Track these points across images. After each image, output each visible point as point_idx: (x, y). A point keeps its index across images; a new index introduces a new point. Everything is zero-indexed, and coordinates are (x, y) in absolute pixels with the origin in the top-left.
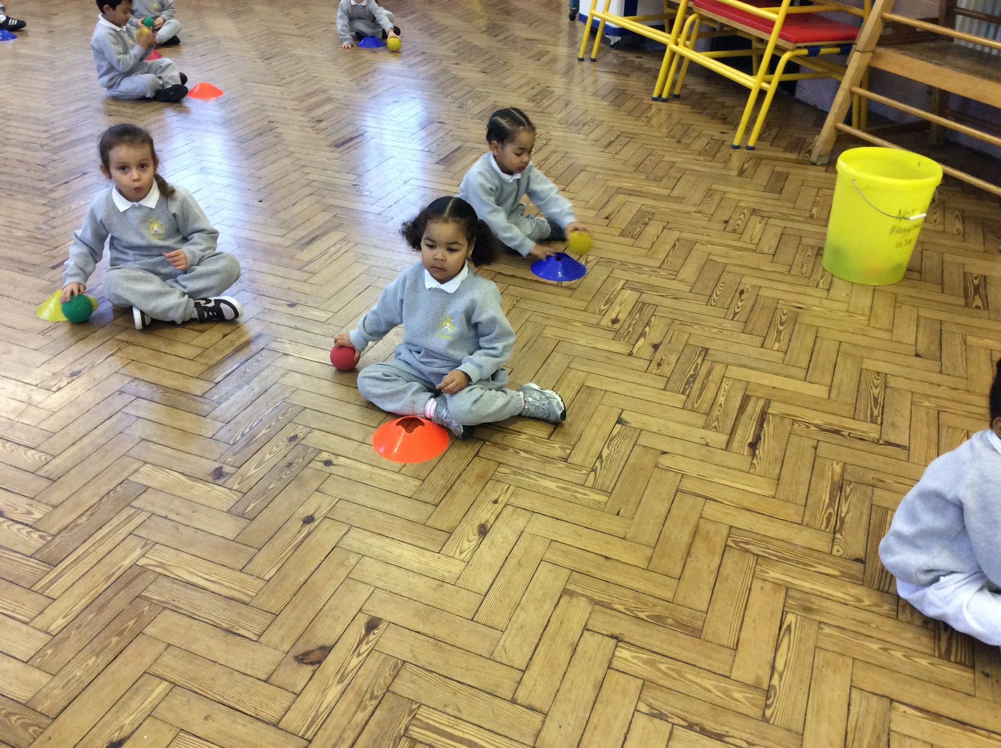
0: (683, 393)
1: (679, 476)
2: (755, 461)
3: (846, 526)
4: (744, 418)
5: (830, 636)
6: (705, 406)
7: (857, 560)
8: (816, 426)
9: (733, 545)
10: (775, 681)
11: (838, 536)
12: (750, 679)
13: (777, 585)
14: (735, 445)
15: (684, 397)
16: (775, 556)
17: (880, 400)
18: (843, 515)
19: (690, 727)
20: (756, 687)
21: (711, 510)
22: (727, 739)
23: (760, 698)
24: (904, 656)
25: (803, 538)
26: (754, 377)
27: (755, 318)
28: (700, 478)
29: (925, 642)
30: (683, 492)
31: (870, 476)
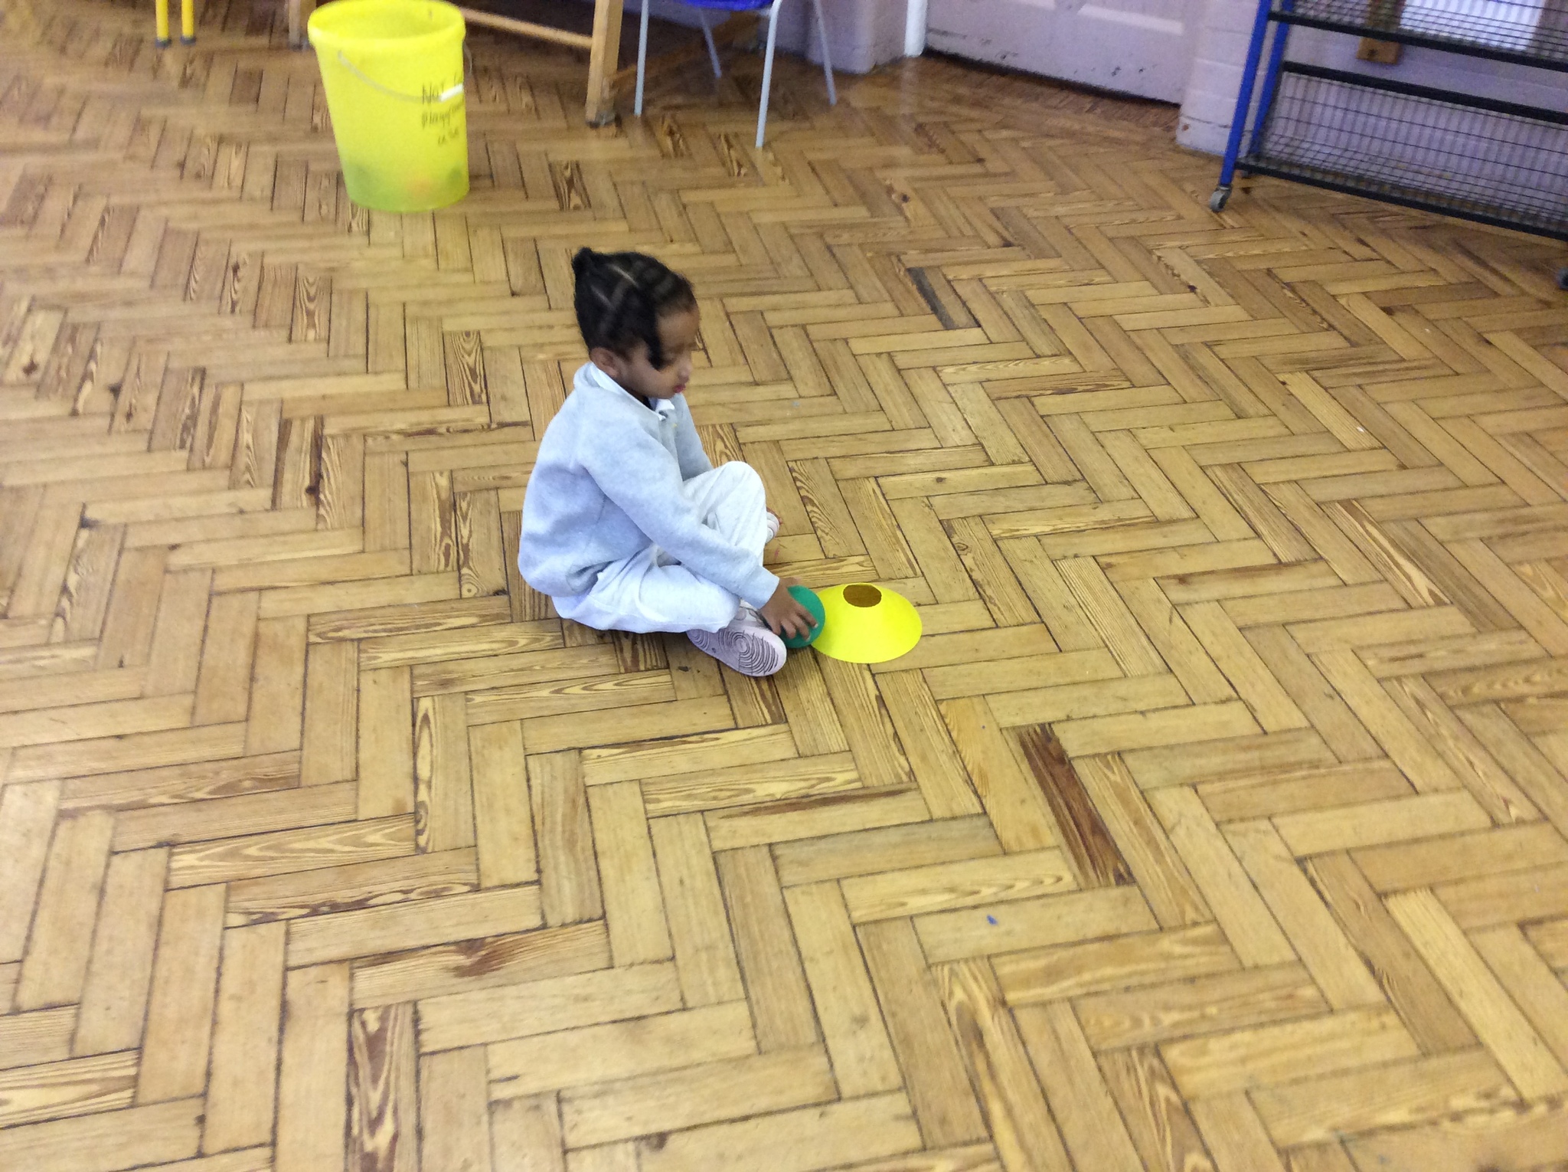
0: (182, 446)
1: (209, 573)
2: (322, 511)
3: (473, 554)
4: (290, 455)
5: (483, 704)
6: (224, 456)
7: (497, 593)
8: (399, 432)
9: (319, 640)
10: (423, 795)
11: (465, 571)
12: (385, 807)
13: (395, 668)
14: (286, 497)
15: (185, 454)
16: (385, 631)
17: (479, 370)
18: (465, 541)
19: (315, 911)
20: (398, 815)
21: (271, 604)
22: (372, 902)
23: (406, 827)
24: (584, 689)
25: (415, 592)
26: (289, 390)
27: (267, 303)
28: (243, 565)
29: (604, 660)
30: (220, 594)
31: (489, 477)
